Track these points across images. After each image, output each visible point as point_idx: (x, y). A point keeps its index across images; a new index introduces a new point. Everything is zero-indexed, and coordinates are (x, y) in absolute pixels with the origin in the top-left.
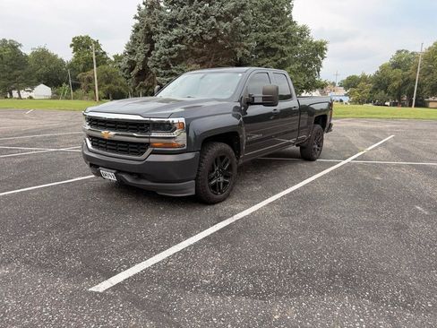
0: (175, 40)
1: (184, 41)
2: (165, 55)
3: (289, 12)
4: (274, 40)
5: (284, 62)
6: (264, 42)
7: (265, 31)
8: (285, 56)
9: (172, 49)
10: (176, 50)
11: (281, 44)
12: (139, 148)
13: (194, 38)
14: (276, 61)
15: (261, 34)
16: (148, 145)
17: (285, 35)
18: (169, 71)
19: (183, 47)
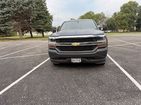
0: (6, 12)
1: (10, 13)
2: (2, 18)
3: (45, 5)
4: (43, 14)
5: (46, 21)
6: (39, 14)
7: (39, 11)
8: (47, 19)
9: (5, 16)
10: (7, 16)
11: (45, 15)
12: (91, 48)
13: (14, 12)
14: (44, 21)
15: (37, 12)
16: (96, 46)
17: (46, 12)
18: (4, 24)
19: (10, 15)
